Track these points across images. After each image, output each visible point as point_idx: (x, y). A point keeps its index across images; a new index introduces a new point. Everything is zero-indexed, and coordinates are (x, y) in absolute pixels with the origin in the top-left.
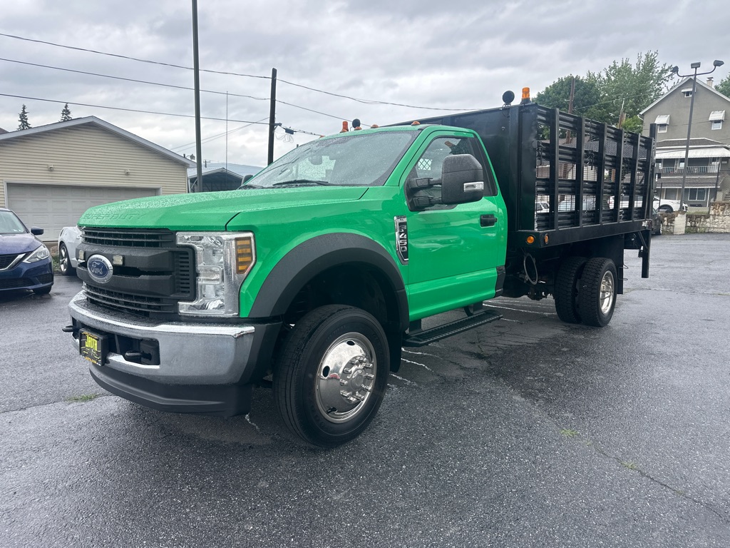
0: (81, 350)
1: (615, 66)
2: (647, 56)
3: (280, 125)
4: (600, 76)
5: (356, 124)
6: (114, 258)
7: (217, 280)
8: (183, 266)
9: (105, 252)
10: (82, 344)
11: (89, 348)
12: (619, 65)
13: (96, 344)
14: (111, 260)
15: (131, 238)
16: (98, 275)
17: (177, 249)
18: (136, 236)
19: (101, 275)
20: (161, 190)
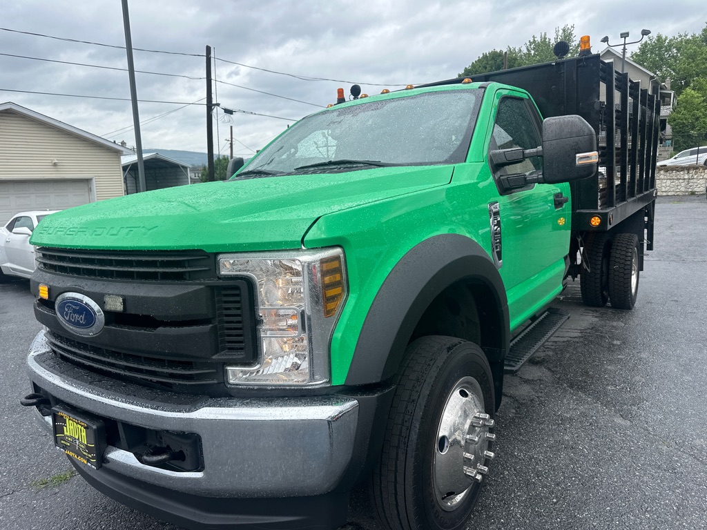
0: (56, 438)
1: (534, 40)
2: (564, 30)
3: (218, 105)
4: (520, 50)
5: (356, 91)
6: (107, 299)
7: (293, 327)
8: (229, 309)
9: (86, 289)
10: (58, 429)
11: (71, 437)
12: (538, 39)
13: (84, 434)
14: (101, 303)
15: (132, 266)
16: (77, 324)
17: (221, 282)
18: (140, 264)
19: (82, 325)
20: (94, 180)
